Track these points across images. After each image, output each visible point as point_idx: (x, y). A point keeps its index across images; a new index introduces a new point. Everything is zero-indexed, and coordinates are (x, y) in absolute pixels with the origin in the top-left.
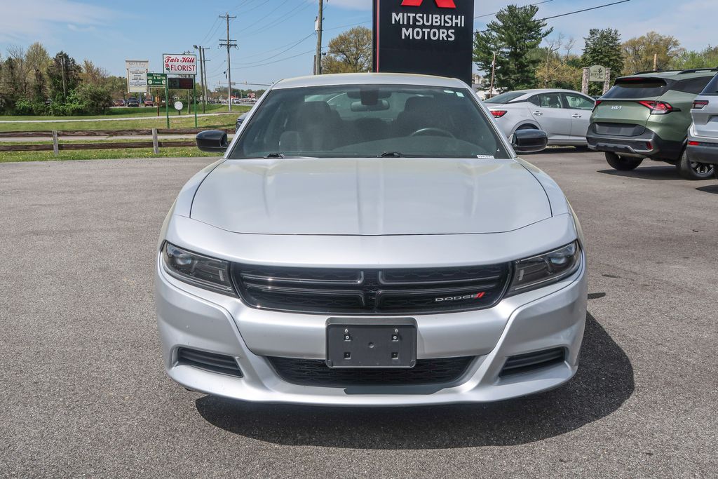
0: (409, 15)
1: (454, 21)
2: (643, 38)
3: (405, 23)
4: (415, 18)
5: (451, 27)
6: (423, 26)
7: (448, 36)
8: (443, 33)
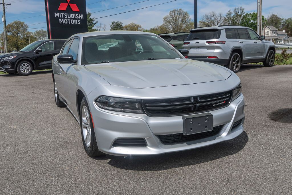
0: (61, 14)
1: (80, 16)
2: (129, 25)
3: (60, 17)
4: (64, 15)
5: (79, 19)
6: (68, 18)
7: (78, 22)
8: (76, 21)
